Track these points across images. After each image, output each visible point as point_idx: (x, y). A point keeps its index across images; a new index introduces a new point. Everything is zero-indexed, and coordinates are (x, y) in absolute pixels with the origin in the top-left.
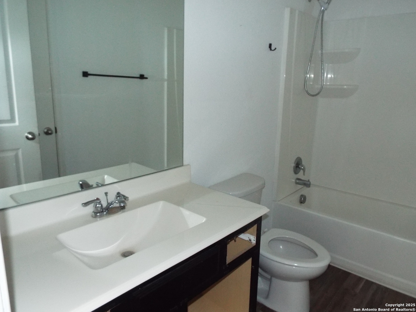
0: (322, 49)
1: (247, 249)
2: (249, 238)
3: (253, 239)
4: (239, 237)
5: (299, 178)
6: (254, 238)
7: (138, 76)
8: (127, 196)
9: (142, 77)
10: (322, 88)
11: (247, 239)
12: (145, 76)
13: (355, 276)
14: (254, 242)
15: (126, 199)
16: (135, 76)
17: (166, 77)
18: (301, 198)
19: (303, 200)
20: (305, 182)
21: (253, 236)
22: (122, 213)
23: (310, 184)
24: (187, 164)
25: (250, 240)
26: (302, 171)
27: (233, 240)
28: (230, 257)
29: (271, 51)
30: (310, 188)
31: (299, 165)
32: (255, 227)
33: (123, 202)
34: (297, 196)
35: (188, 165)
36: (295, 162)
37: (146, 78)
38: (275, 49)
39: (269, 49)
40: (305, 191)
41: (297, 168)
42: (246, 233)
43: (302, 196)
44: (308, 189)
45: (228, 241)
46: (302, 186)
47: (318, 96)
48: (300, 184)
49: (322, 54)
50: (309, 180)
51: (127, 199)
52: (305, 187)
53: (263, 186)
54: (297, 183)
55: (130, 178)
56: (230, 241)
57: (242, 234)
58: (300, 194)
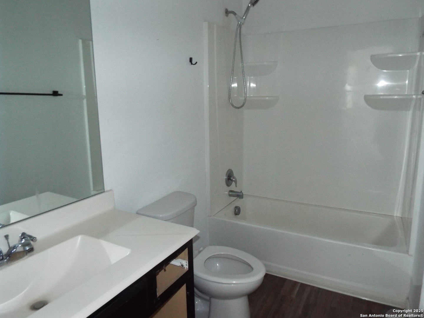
0: (242, 62)
1: (180, 276)
2: (181, 263)
3: (185, 264)
4: (171, 263)
5: (232, 190)
6: (186, 262)
7: (51, 93)
8: (34, 236)
9: (55, 94)
10: (245, 99)
11: (179, 264)
12: (59, 93)
13: (291, 281)
14: (186, 267)
15: (33, 240)
16: (48, 93)
17: (84, 93)
18: (236, 210)
19: (237, 211)
20: (238, 193)
21: (185, 261)
22: (28, 257)
23: (243, 194)
24: (109, 189)
25: (182, 265)
26: (234, 183)
27: (162, 269)
28: (161, 289)
29: (192, 65)
30: (243, 199)
31: (231, 177)
32: (186, 251)
33: (29, 244)
34: (231, 209)
35: (111, 190)
36: (227, 174)
37: (61, 95)
38: (196, 63)
39: (190, 63)
40: (239, 202)
41: (230, 180)
42: (178, 258)
43: (236, 207)
44: (241, 200)
45: (157, 272)
46: (235, 198)
47: (243, 107)
48: (233, 196)
49: (243, 67)
50: (241, 191)
51: (35, 239)
52: (238, 199)
53: (195, 204)
54: (230, 195)
55: (39, 213)
56: (159, 272)
57: (174, 260)
58: (234, 206)
